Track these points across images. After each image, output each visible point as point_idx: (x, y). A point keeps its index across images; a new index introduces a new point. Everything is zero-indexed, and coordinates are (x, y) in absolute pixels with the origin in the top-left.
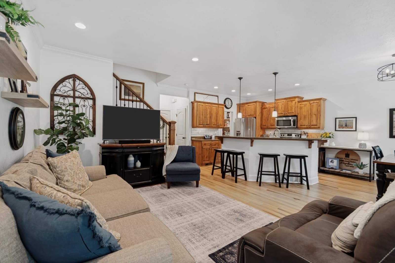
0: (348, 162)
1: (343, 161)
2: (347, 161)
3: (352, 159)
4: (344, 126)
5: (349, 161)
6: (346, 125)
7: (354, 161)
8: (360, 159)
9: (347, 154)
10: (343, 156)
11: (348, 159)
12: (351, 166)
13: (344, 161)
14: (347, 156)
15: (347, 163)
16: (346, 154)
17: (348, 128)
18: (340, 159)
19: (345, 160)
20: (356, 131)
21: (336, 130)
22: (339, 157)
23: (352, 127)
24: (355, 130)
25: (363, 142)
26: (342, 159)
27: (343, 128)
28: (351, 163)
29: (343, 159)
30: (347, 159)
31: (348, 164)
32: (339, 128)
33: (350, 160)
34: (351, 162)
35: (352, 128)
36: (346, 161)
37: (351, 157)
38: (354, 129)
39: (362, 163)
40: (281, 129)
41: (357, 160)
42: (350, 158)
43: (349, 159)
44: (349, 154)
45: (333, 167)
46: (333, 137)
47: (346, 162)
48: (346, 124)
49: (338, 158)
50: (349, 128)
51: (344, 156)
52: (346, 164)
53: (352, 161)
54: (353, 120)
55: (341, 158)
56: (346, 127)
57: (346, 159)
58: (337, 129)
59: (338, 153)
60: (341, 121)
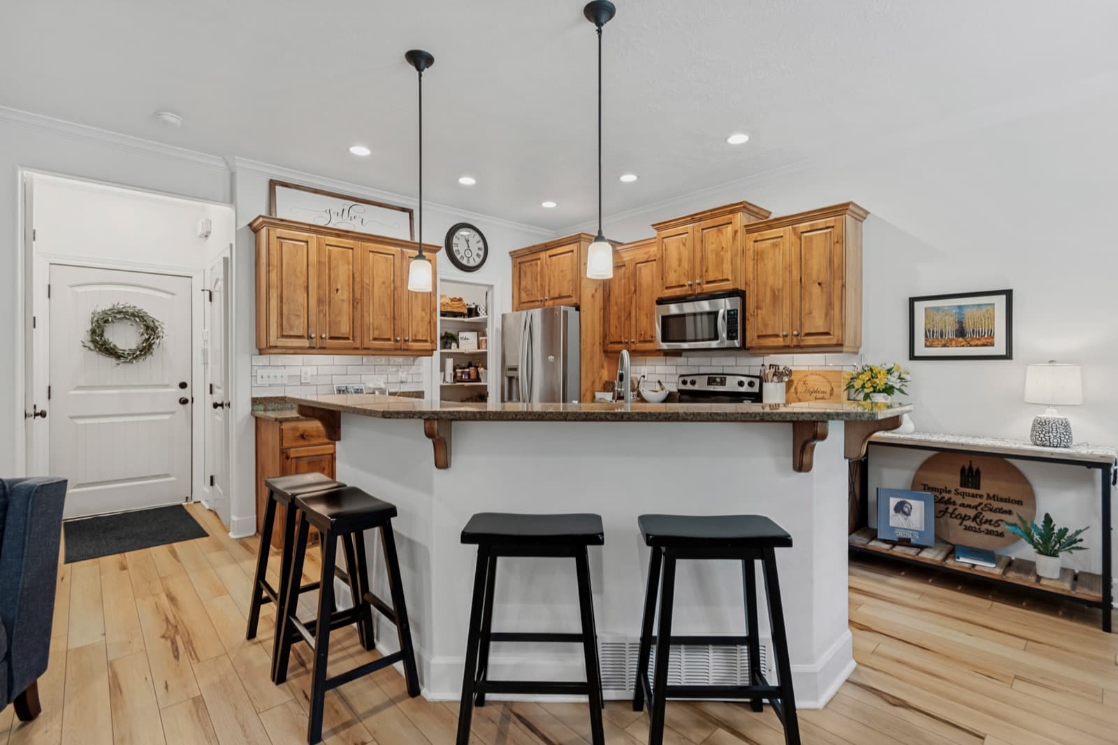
0: (975, 507)
1: (949, 502)
2: (969, 506)
3: (994, 498)
4: (950, 330)
5: (981, 504)
6: (961, 333)
7: (1006, 506)
8: (1032, 496)
9: (970, 468)
10: (950, 480)
11: (973, 496)
12: (989, 532)
13: (954, 503)
14: (970, 478)
15: (972, 513)
16: (963, 470)
17: (971, 346)
18: (937, 494)
19: (959, 500)
20: (1008, 356)
21: (913, 357)
22: (931, 485)
23: (990, 340)
24: (1004, 353)
25: (1051, 414)
26: (947, 496)
27: (944, 346)
28: (988, 515)
29: (949, 492)
30: (969, 495)
31: (974, 519)
32: (926, 346)
33: (984, 501)
34: (991, 510)
35: (992, 345)
36: (963, 505)
37: (988, 485)
38: (1000, 348)
39: (1048, 520)
40: (684, 354)
41: (1019, 503)
42: (983, 491)
43: (981, 496)
44: (978, 472)
46: (903, 388)
47: (963, 511)
48: (960, 323)
49: (927, 488)
50: (977, 346)
51: (958, 478)
52: (964, 518)
53: (996, 505)
54: (992, 305)
55: (940, 491)
56: (961, 339)
57: (964, 495)
58: (920, 350)
59: (926, 465)
60: (937, 309)
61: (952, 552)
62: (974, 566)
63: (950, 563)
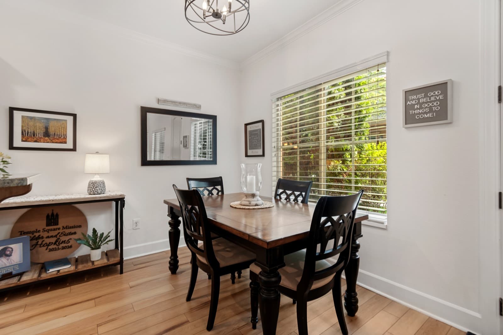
0: (56, 236)
1: (39, 237)
2: (52, 237)
3: (67, 227)
4: (40, 132)
5: (59, 233)
6: (47, 134)
7: (73, 230)
8: (85, 221)
9: (53, 214)
10: (40, 224)
11: (55, 230)
12: (64, 248)
13: (42, 237)
14: (52, 220)
15: (53, 240)
16: (48, 216)
17: (53, 142)
18: (31, 235)
19: (45, 234)
20: (74, 149)
21: (11, 147)
22: (26, 231)
23: (64, 140)
24: (72, 147)
25: (97, 178)
26: (37, 235)
27: (36, 141)
28: (63, 238)
29: (39, 231)
30: (51, 230)
31: (55, 243)
32: (23, 141)
33: (61, 231)
34: (65, 235)
35: (65, 143)
36: (48, 237)
37: (62, 222)
38: (70, 145)
39: (95, 231)
41: (80, 226)
42: (60, 226)
43: (59, 229)
44: (57, 215)
45: (10, 270)
46: (5, 169)
47: (48, 241)
48: (47, 129)
49: (22, 233)
50: (56, 143)
51: (45, 222)
52: (48, 245)
53: (67, 231)
54: (66, 121)
55: (33, 233)
56: (47, 138)
57: (48, 231)
58: (18, 142)
59: (22, 219)
60: (31, 118)
61: (44, 267)
62: (58, 271)
63: (44, 276)
